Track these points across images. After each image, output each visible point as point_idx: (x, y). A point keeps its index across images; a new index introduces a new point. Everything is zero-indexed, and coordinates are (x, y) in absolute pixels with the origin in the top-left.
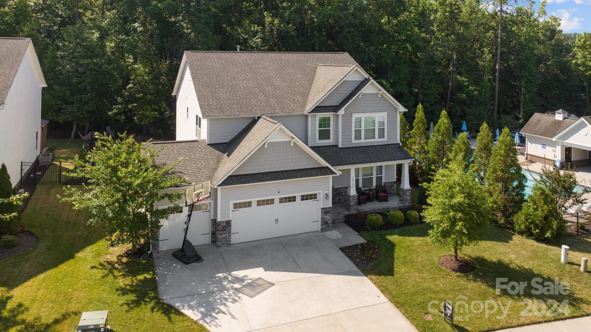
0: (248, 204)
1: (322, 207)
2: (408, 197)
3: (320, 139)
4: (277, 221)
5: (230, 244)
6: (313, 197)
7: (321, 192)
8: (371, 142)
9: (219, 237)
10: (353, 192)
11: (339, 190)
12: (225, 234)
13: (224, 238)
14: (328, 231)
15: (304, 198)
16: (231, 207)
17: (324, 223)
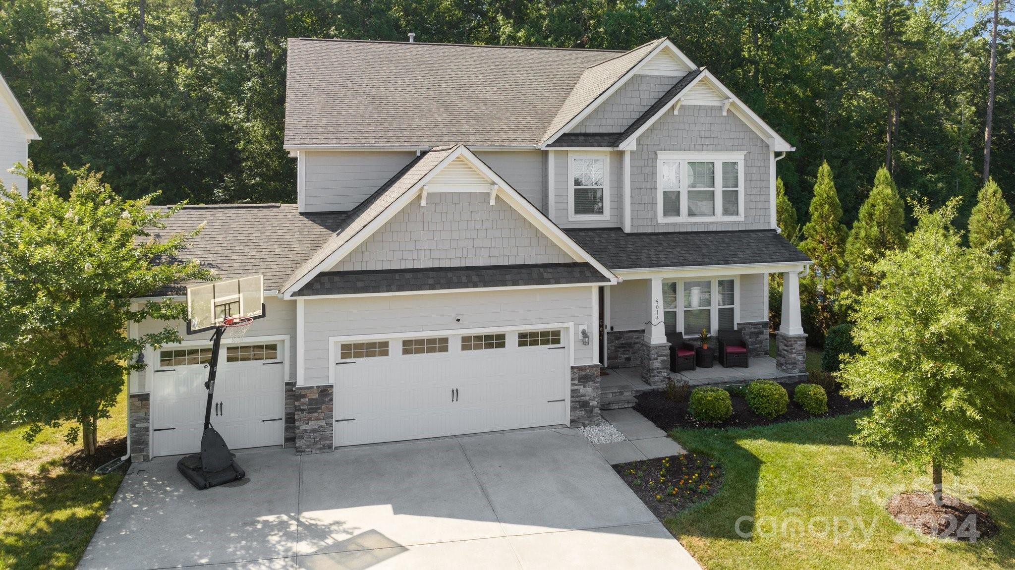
0: (380, 349)
1: (572, 364)
2: (799, 354)
4: (455, 393)
5: (330, 447)
6: (551, 338)
7: (571, 325)
9: (302, 428)
10: (658, 337)
11: (626, 335)
12: (317, 419)
13: (313, 431)
14: (590, 425)
15: (526, 339)
16: (334, 353)
17: (580, 404)
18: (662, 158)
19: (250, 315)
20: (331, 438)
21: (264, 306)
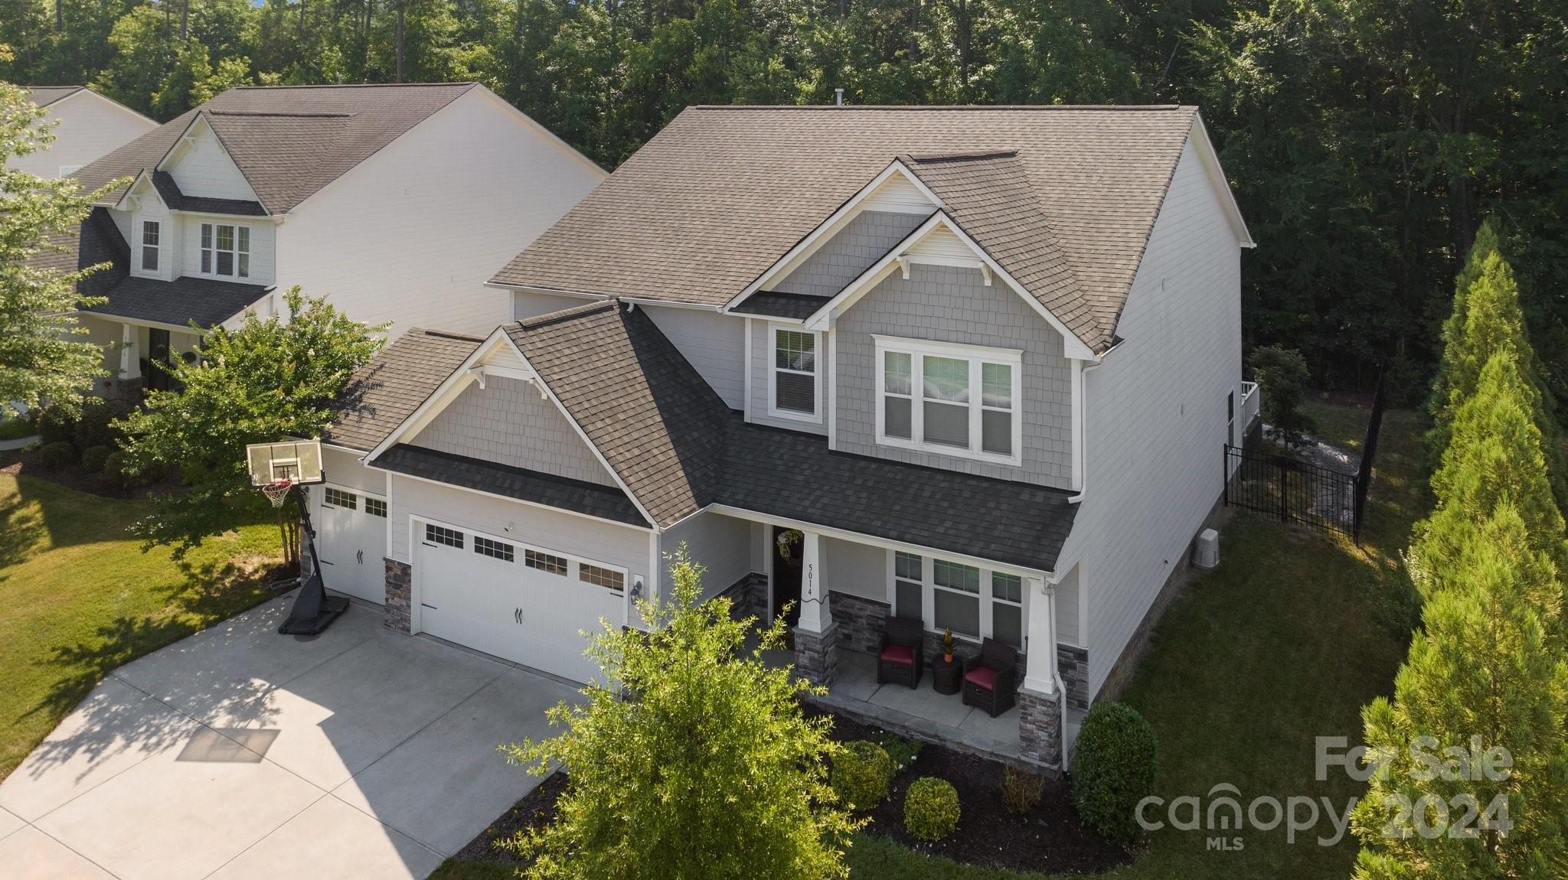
0: (456, 539)
3: (780, 404)
5: (408, 631)
7: (625, 571)
8: (950, 459)
9: (389, 601)
10: (808, 619)
12: (402, 597)
15: (589, 573)
16: (420, 532)
18: (884, 345)
20: (409, 621)
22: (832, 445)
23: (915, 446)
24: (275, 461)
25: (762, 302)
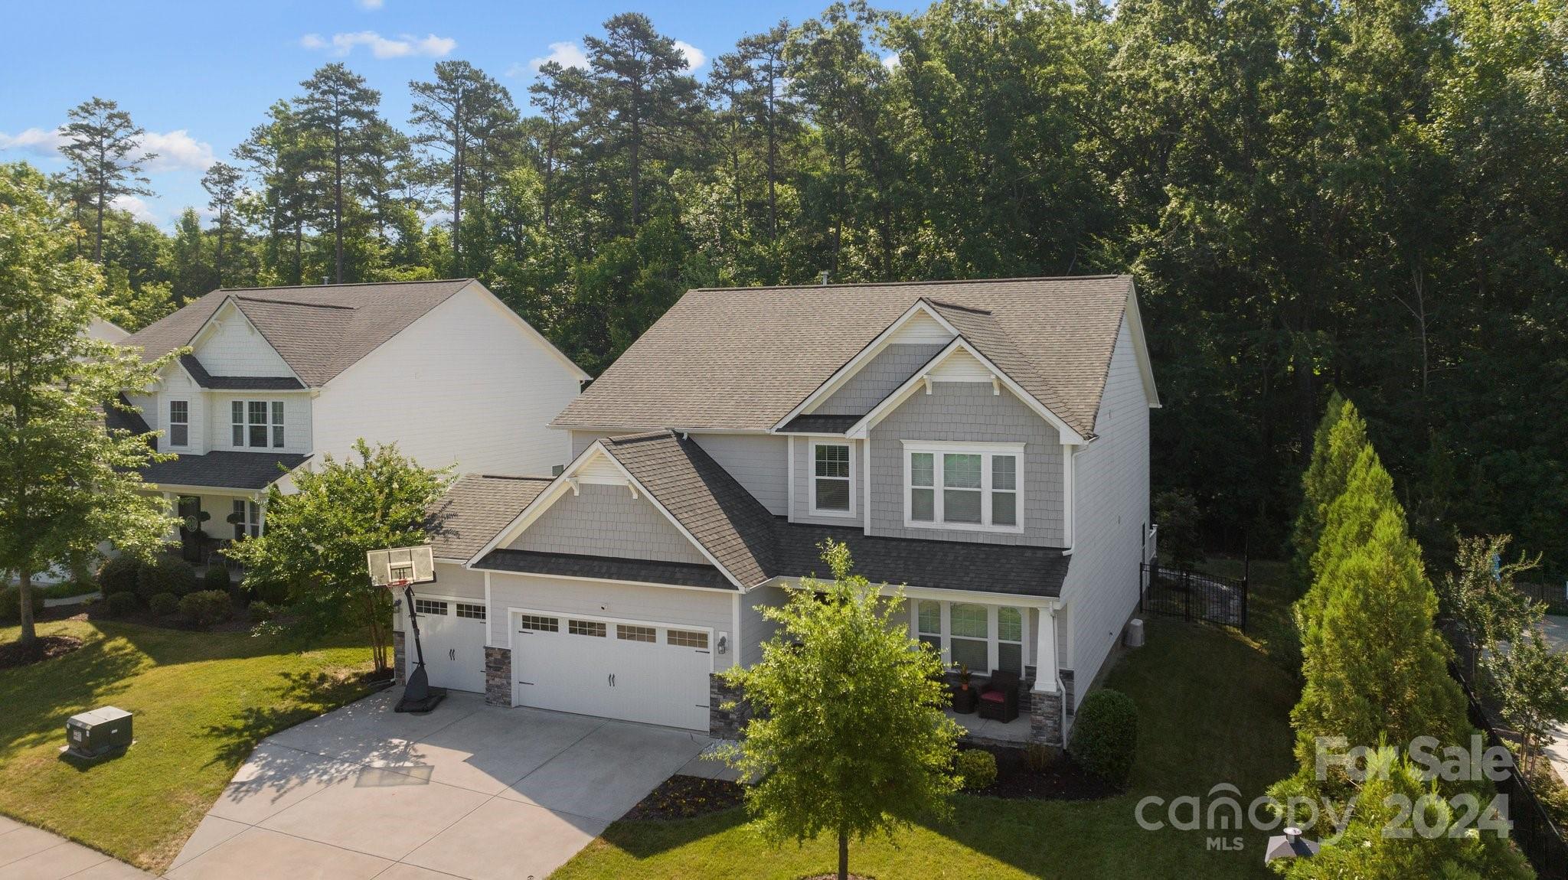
0: (551, 624)
1: (711, 672)
3: (819, 505)
4: (612, 679)
5: (510, 704)
6: (698, 640)
7: (712, 630)
8: (964, 532)
12: (502, 677)
13: (498, 686)
14: (728, 738)
15: (675, 637)
16: (517, 622)
17: (719, 714)
18: (911, 448)
19: (422, 579)
20: (509, 696)
21: (434, 573)
22: (867, 532)
23: (939, 526)
24: (394, 564)
25: (802, 423)
